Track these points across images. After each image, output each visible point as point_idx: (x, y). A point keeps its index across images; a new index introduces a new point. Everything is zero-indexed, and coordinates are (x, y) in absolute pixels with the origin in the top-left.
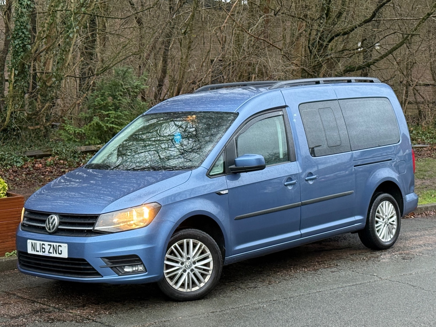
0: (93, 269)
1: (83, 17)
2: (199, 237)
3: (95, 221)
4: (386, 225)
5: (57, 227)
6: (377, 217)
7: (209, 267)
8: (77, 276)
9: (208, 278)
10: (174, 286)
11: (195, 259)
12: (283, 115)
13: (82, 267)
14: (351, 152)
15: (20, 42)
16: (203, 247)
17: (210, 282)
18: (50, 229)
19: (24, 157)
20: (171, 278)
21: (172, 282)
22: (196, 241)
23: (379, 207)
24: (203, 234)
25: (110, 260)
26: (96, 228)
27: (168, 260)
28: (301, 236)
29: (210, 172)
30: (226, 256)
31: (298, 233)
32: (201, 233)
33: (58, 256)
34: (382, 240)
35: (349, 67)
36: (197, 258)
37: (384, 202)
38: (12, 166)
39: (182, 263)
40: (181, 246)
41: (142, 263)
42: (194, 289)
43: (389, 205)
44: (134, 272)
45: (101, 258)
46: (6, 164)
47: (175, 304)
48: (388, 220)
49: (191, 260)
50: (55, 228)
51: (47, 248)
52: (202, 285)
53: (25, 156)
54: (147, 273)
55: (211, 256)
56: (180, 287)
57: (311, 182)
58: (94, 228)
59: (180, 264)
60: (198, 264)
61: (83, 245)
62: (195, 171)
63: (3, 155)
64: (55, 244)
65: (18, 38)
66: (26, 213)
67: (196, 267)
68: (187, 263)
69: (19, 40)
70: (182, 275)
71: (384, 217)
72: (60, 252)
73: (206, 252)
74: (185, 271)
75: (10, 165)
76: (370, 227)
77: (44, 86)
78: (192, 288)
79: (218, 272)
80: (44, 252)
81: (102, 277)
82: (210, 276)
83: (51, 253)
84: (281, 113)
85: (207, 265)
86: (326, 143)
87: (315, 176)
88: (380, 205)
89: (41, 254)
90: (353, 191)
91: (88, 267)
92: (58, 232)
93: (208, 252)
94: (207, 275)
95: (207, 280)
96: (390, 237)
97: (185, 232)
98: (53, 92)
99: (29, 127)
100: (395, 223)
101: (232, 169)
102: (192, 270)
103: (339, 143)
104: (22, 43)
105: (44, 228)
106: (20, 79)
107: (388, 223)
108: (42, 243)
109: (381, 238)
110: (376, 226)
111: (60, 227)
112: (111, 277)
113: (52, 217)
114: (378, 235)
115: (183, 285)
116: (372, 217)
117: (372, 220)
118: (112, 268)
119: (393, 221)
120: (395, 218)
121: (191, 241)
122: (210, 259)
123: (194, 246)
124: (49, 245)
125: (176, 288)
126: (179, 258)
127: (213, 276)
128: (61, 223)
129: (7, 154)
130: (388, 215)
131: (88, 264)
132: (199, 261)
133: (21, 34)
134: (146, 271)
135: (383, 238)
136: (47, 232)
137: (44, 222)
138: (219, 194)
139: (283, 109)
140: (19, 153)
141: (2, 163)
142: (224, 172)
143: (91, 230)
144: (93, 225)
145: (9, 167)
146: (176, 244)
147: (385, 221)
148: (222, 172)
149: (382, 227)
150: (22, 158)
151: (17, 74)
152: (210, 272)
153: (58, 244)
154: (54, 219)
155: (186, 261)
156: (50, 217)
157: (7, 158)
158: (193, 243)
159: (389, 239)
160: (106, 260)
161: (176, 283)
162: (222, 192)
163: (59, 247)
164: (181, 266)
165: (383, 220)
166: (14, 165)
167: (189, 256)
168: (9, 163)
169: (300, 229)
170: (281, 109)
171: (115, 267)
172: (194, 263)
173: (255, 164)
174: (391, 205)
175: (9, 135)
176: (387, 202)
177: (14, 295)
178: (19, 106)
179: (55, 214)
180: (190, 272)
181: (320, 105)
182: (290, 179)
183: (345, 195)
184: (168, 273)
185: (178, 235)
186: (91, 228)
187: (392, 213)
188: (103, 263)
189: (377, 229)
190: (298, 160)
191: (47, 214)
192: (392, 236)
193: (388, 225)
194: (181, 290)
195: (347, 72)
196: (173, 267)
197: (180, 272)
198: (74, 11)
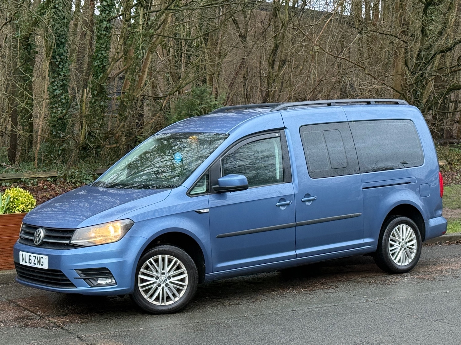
0: (68, 280)
1: (158, 38)
2: (174, 253)
3: (71, 236)
4: (403, 249)
5: (43, 239)
6: (392, 240)
7: (184, 282)
8: (56, 287)
9: (183, 293)
10: (149, 300)
11: (170, 274)
12: (280, 137)
13: (59, 278)
14: (360, 174)
15: (100, 63)
16: (178, 263)
17: (185, 297)
18: (36, 242)
19: (95, 175)
20: (146, 292)
21: (146, 295)
22: (171, 257)
23: (394, 230)
24: (179, 250)
25: (83, 272)
26: (72, 242)
27: (144, 274)
28: (297, 256)
29: (191, 191)
30: (206, 273)
31: (293, 253)
32: (177, 249)
33: (40, 267)
34: (398, 264)
35: (453, 85)
36: (172, 273)
37: (401, 225)
38: (81, 183)
39: (157, 278)
40: (157, 261)
41: (112, 276)
42: (168, 303)
43: (407, 229)
44: (107, 285)
45: (75, 270)
46: (76, 181)
47: (148, 317)
48: (406, 243)
49: (166, 276)
50: (40, 241)
51: (33, 259)
52: (177, 299)
53: (95, 173)
54: (116, 286)
55: (186, 272)
56: (154, 300)
57: (308, 204)
58: (70, 242)
59: (155, 278)
60: (173, 280)
61: (59, 257)
62: (174, 190)
63: (74, 173)
64: (38, 256)
65: (98, 60)
66: (24, 226)
67: (172, 282)
68: (162, 278)
69: (99, 61)
70: (157, 289)
71: (401, 240)
72: (42, 264)
73: (182, 268)
74: (159, 285)
75: (80, 183)
76: (383, 250)
77: (122, 105)
78: (167, 301)
79: (193, 288)
80: (31, 263)
81: (76, 288)
82: (185, 291)
83: (35, 264)
84: (277, 135)
85: (183, 280)
86: (329, 165)
87: (313, 198)
88: (396, 228)
89: (28, 264)
90: (361, 213)
91: (64, 278)
92: (43, 244)
93: (184, 269)
94: (182, 290)
95: (181, 295)
96: (408, 262)
97: (160, 248)
98: (126, 111)
99: (107, 146)
100: (415, 247)
101: (215, 189)
102: (167, 285)
103: (345, 165)
104: (102, 64)
105: (32, 240)
106: (99, 99)
107: (406, 247)
108: (29, 254)
109: (396, 261)
110: (390, 249)
111: (45, 240)
112: (84, 288)
113: (39, 231)
114: (393, 259)
115: (157, 299)
116: (385, 239)
117: (385, 243)
118: (85, 279)
119: (413, 245)
120: (415, 242)
121: (166, 257)
122: (186, 275)
123: (170, 261)
124: (34, 256)
125: (150, 301)
126: (154, 273)
127: (188, 291)
128: (46, 237)
129: (78, 172)
130: (406, 239)
131: (64, 276)
132: (173, 277)
133: (100, 55)
134: (116, 284)
135: (399, 261)
136: (35, 244)
137: (32, 235)
138: (199, 212)
139: (281, 131)
140: (89, 170)
141: (72, 180)
142: (207, 192)
143: (67, 243)
144: (69, 238)
145: (79, 184)
146: (151, 259)
147: (401, 244)
148: (205, 191)
149: (398, 250)
150: (92, 175)
151: (95, 94)
152: (186, 287)
153: (41, 256)
154: (40, 233)
155: (161, 276)
156: (38, 230)
157: (77, 175)
158: (169, 259)
159: (407, 263)
160: (80, 272)
161: (151, 296)
162: (202, 211)
163: (42, 259)
164: (156, 280)
165: (399, 243)
166: (83, 183)
167: (164, 271)
168: (79, 180)
169: (295, 249)
170: (279, 131)
171: (88, 279)
172: (169, 278)
173: (238, 185)
174: (409, 228)
175: (89, 153)
176: (405, 226)
177: (15, 303)
178: (99, 125)
179: (42, 227)
180: (165, 287)
181: (326, 127)
182: (282, 199)
183: (351, 217)
184: (143, 287)
185: (153, 251)
186: (68, 242)
187: (410, 236)
188: (76, 274)
189: (391, 253)
190: (294, 181)
191: (36, 228)
192: (410, 260)
193: (405, 249)
194: (155, 303)
195: (451, 91)
196: (148, 281)
197: (154, 286)
198: (142, 33)
